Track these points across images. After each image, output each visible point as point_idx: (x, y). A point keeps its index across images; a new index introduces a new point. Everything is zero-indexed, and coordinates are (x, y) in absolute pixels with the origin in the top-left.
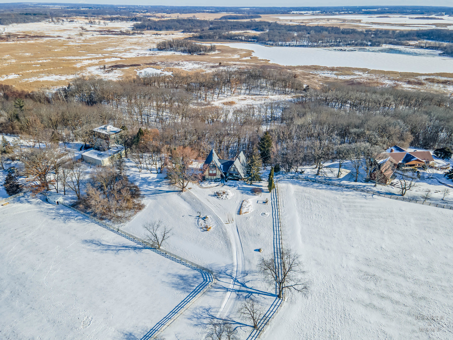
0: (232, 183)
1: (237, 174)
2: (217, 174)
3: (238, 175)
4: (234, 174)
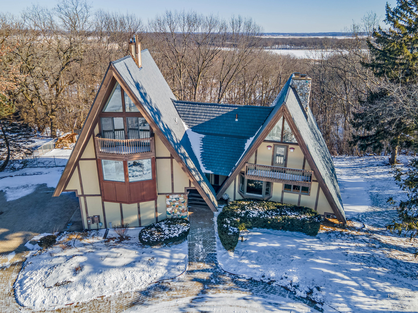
0: (274, 256)
1: (296, 188)
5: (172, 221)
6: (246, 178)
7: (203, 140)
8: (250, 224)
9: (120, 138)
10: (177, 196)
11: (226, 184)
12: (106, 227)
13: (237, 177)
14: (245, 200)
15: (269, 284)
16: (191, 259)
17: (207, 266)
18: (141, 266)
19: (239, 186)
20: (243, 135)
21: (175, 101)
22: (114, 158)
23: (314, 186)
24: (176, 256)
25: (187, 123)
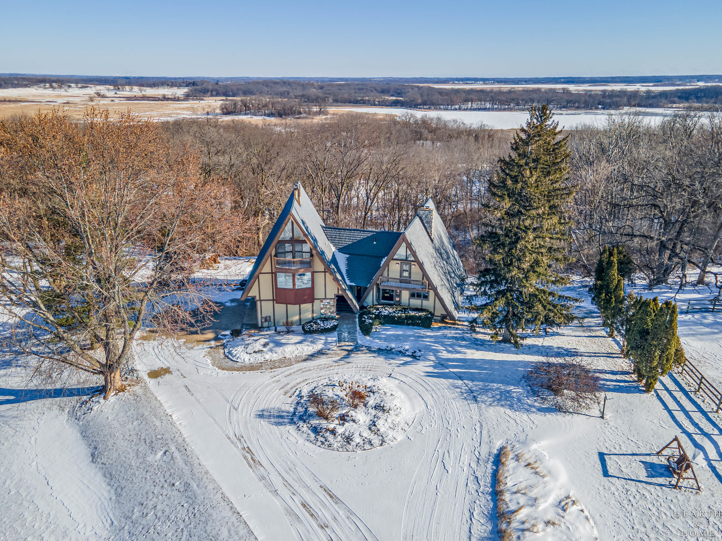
0: (397, 338)
1: (419, 296)
2: (319, 293)
3: (426, 297)
4: (405, 295)
5: (325, 319)
6: (381, 288)
7: (348, 259)
8: (382, 321)
9: (289, 258)
10: (328, 301)
11: (365, 293)
12: (274, 325)
13: (375, 287)
14: (379, 305)
15: (390, 350)
16: (340, 340)
17: (351, 344)
18: (306, 343)
19: (376, 295)
20: (380, 255)
21: (324, 227)
22: (286, 271)
23: (432, 294)
24: (329, 339)
25: (334, 245)
